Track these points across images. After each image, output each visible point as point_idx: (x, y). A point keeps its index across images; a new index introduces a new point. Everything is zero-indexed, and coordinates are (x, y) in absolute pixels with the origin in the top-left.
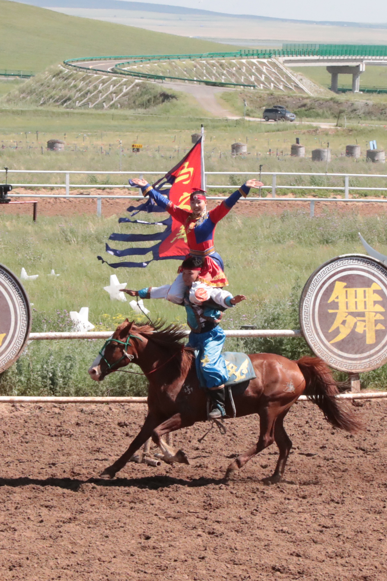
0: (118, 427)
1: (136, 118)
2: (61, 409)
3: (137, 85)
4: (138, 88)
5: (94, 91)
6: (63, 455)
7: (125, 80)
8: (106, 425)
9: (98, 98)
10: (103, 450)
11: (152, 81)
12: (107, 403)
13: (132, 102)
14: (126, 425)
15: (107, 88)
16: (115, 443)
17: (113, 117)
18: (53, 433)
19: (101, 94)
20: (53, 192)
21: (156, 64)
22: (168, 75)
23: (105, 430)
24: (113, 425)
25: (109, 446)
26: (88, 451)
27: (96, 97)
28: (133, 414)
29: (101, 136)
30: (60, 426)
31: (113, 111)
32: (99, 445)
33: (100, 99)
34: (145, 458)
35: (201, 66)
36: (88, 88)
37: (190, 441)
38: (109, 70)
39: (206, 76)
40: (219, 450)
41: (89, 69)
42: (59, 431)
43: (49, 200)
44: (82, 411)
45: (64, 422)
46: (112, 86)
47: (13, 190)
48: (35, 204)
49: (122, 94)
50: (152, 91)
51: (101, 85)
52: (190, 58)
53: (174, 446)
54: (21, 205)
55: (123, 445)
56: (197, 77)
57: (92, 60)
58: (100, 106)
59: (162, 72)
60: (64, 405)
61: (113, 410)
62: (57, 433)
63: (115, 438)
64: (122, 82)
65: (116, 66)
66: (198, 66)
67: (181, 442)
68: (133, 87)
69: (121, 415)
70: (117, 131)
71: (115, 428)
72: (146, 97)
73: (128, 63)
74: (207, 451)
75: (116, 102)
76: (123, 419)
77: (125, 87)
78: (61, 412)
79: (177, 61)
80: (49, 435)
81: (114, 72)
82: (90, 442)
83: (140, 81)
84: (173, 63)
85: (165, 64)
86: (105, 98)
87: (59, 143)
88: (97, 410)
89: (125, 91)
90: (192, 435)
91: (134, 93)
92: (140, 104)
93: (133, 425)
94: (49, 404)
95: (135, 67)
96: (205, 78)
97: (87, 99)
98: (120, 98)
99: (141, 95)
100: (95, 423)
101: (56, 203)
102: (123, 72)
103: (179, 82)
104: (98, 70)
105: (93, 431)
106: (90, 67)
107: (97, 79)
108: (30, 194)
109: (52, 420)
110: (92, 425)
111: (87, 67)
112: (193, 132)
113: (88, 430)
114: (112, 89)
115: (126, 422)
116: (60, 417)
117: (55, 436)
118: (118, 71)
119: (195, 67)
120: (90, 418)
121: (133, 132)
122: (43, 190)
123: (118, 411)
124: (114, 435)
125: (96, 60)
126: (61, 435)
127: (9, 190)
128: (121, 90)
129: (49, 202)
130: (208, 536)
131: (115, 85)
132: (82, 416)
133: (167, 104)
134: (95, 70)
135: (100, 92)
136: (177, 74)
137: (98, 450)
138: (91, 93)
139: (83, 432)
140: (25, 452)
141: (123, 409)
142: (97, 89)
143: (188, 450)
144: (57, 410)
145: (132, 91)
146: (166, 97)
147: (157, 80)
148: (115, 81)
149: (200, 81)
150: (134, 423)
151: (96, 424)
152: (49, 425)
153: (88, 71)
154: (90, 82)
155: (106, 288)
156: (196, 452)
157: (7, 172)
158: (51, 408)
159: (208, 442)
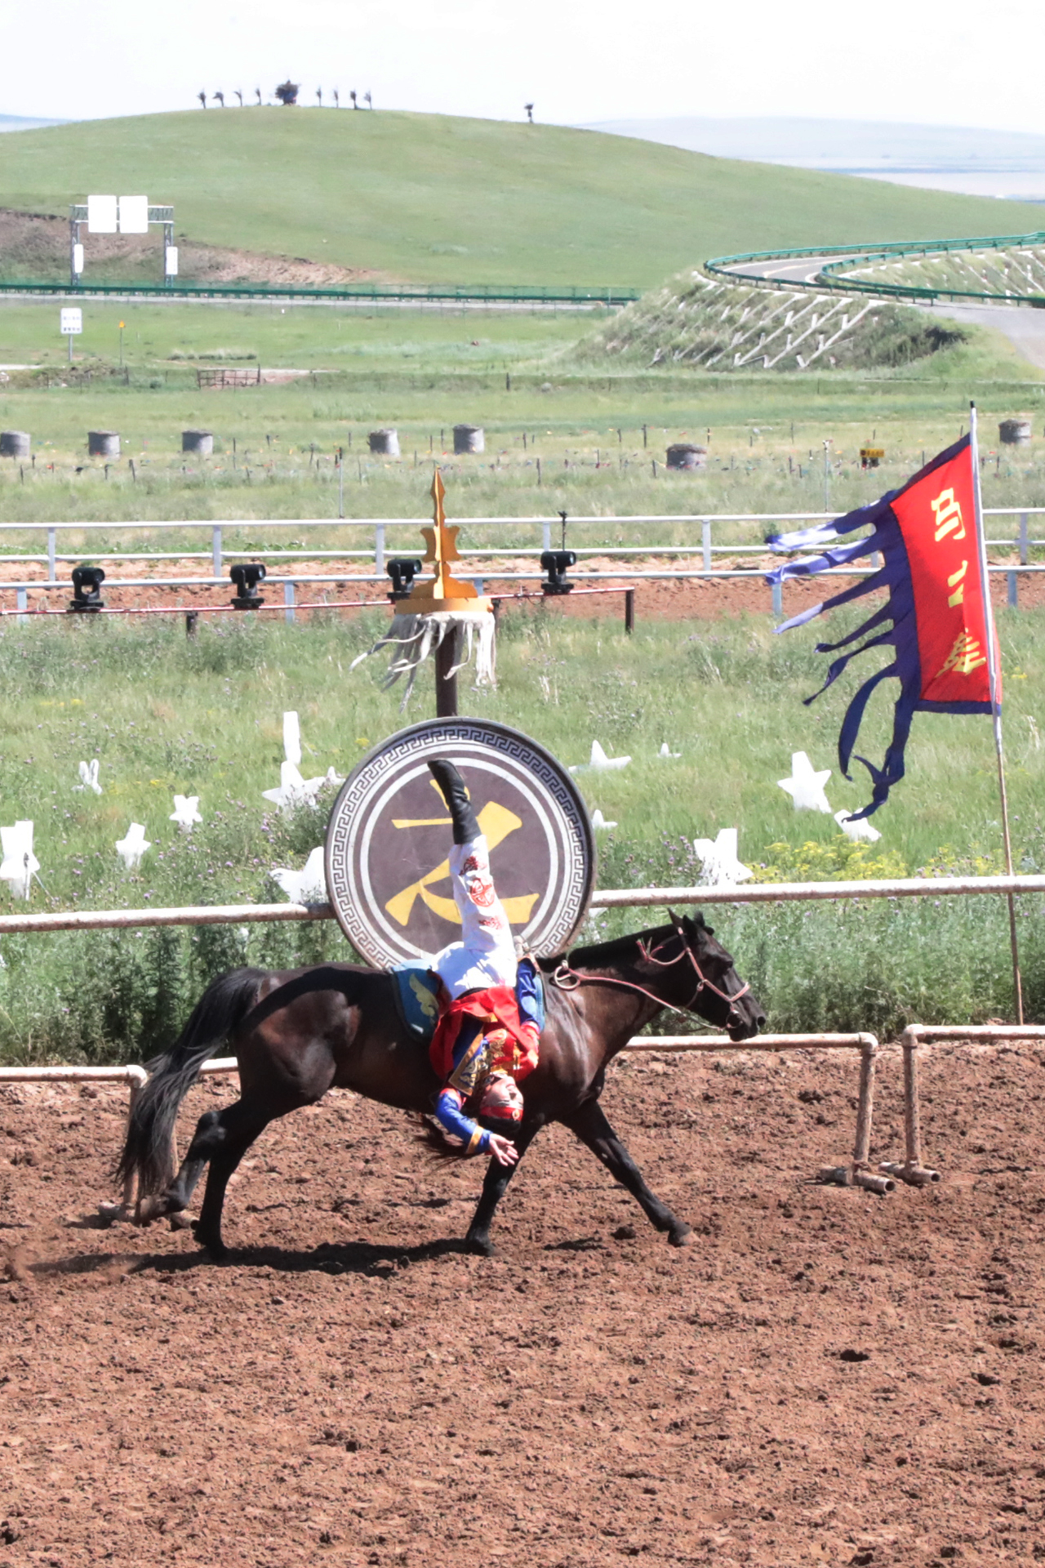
0: (802, 1104)
1: (873, 388)
2: (667, 1063)
3: (874, 312)
4: (876, 318)
5: (775, 328)
6: (672, 1170)
7: (845, 301)
8: (772, 1100)
9: (785, 343)
10: (763, 1155)
11: (907, 302)
12: (778, 1047)
13: (863, 351)
14: (818, 1099)
15: (804, 323)
16: (791, 1140)
17: (821, 387)
18: (652, 1118)
19: (790, 336)
20: (676, 565)
21: (917, 264)
22: (946, 286)
23: (770, 1110)
24: (788, 1100)
25: (776, 1148)
26: (729, 1160)
27: (780, 341)
28: (835, 1072)
29: (792, 433)
30: (666, 1104)
31: (819, 374)
32: (754, 1145)
33: (789, 347)
34: (859, 1173)
35: (1020, 264)
36: (761, 323)
37: (963, 1133)
38: (809, 279)
39: (1032, 286)
40: (1031, 1153)
41: (762, 279)
42: (665, 1115)
43: (664, 583)
44: (717, 1067)
45: (677, 1093)
46: (815, 317)
47: (579, 563)
48: (629, 594)
49: (840, 333)
50: (908, 325)
51: (791, 313)
52: (995, 245)
53: (928, 1144)
54: (601, 598)
55: (810, 1145)
56: (1012, 290)
57: (769, 258)
58: (789, 364)
59: (931, 279)
60: (677, 1055)
61: (789, 1063)
62: (660, 1120)
63: (793, 1128)
64: (837, 308)
65: (825, 269)
66: (1015, 264)
67: (943, 1135)
68: (865, 317)
69: (807, 1075)
70: (829, 420)
71: (792, 1107)
72: (896, 340)
73: (853, 261)
74: (1003, 1154)
75: (824, 353)
76: (811, 1083)
77: (845, 317)
78: (670, 1070)
79: (966, 253)
80: (642, 1123)
81: (821, 283)
82: (734, 1138)
83: (882, 303)
84: (957, 260)
85: (936, 260)
86: (800, 345)
87: (693, 451)
88: (750, 1064)
89: (845, 326)
90: (969, 1119)
91: (867, 331)
92: (879, 356)
93: (834, 1099)
94: (643, 1053)
95: (869, 271)
96: (1030, 291)
97: (757, 349)
98: (834, 343)
99: (883, 335)
100: (747, 1093)
101: (680, 590)
102: (840, 283)
103: (970, 303)
104: (784, 282)
105: (740, 1112)
106: (766, 275)
107: (782, 301)
108: (622, 569)
109: (650, 1090)
110: (739, 1101)
111: (757, 275)
112: (1004, 417)
113: (729, 1112)
114: (815, 323)
115: (819, 1092)
116: (667, 1082)
117: (656, 1125)
118: (831, 282)
119: (1008, 265)
120: (734, 1083)
121: (864, 420)
122: (653, 560)
123: (799, 1066)
124: (790, 1122)
125: (778, 258)
126: (669, 1124)
127: (569, 564)
128: (837, 326)
129: (666, 589)
130: (999, 1350)
131: (822, 315)
132: (718, 1079)
133: (945, 353)
134: (776, 281)
135: (789, 331)
136: (965, 285)
137: (752, 1158)
138: (768, 335)
139: (718, 1116)
140: (585, 1163)
141: (812, 1060)
142: (782, 324)
143: (960, 1153)
144: (659, 1067)
145: (863, 327)
146: (940, 337)
147: (918, 300)
148: (825, 304)
149: (1019, 299)
150: (837, 1093)
151: (751, 1098)
152: (643, 1101)
153: (761, 283)
154: (765, 308)
155: (785, 784)
156: (980, 1157)
157: (564, 523)
158: (647, 1063)
159: (1006, 1134)
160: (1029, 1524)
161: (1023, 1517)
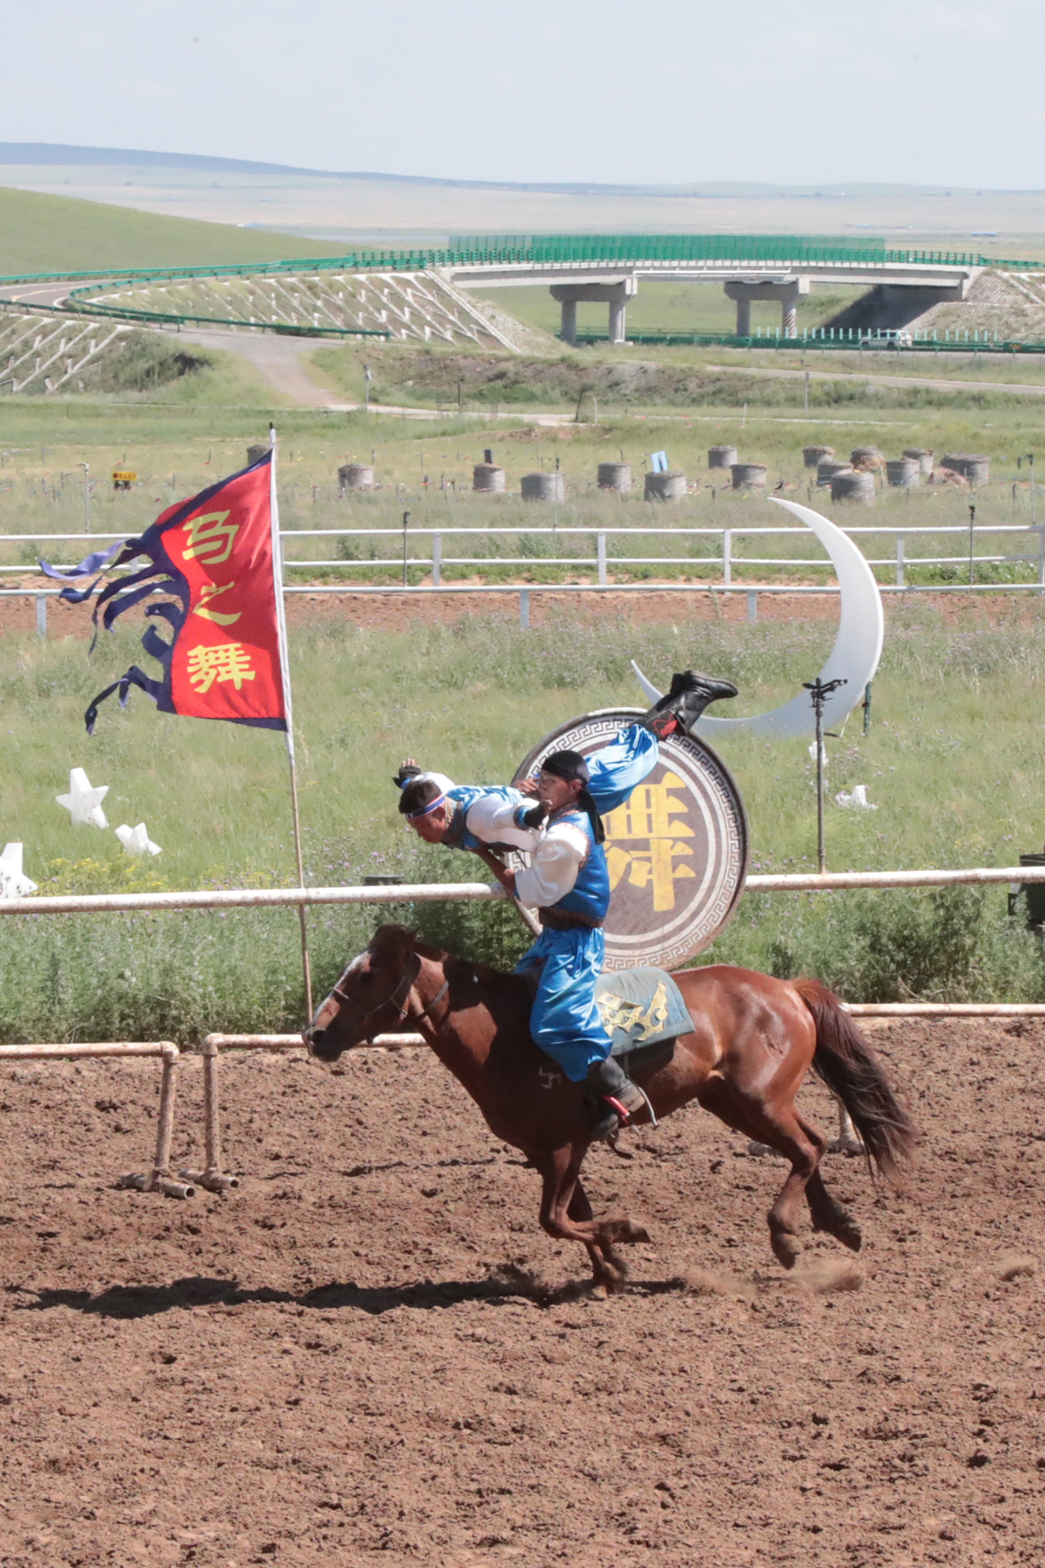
0: (99, 1113)
1: (122, 413)
3: (121, 337)
4: (124, 344)
5: (24, 352)
7: (93, 325)
8: (70, 1109)
9: (34, 366)
10: (63, 1164)
11: (155, 328)
12: (71, 1057)
13: (111, 375)
14: (115, 1108)
15: (53, 347)
16: (91, 1148)
17: (69, 411)
19: (38, 360)
21: (163, 290)
22: (191, 313)
23: (67, 1119)
24: (84, 1109)
25: (77, 1156)
26: (30, 1167)
27: (28, 366)
28: (129, 1081)
29: (42, 456)
31: (68, 397)
32: (54, 1154)
33: (38, 371)
34: (160, 1179)
35: (265, 292)
36: (10, 347)
37: (259, 1141)
38: (56, 304)
39: (277, 314)
40: (326, 1159)
41: (10, 303)
44: (13, 1077)
46: (63, 341)
49: (88, 357)
50: (155, 350)
51: (39, 338)
52: (239, 273)
53: (225, 1151)
55: (110, 1153)
56: (256, 317)
57: (17, 282)
58: (38, 387)
59: (178, 306)
61: (85, 1073)
63: (91, 1136)
64: (86, 332)
65: (72, 294)
66: (259, 291)
67: (240, 1142)
68: (112, 342)
69: (103, 1084)
70: (78, 443)
71: (89, 1115)
72: (142, 365)
73: (100, 287)
74: (300, 1160)
75: (72, 377)
76: (106, 1093)
77: (93, 342)
79: (211, 281)
81: (68, 308)
82: (33, 1146)
83: (128, 328)
84: (202, 286)
85: (183, 287)
86: (48, 369)
88: (46, 1074)
89: (93, 351)
90: (265, 1127)
91: (115, 355)
92: (127, 381)
93: (130, 1107)
95: (116, 296)
96: (274, 318)
97: (7, 371)
98: (82, 367)
99: (131, 360)
100: (44, 1103)
102: (87, 308)
103: (215, 328)
104: (32, 306)
105: (40, 1121)
106: (14, 299)
107: (30, 325)
110: (36, 1109)
111: (6, 299)
112: (252, 442)
113: (28, 1121)
114: (63, 347)
115: (115, 1101)
118: (78, 306)
119: (252, 293)
120: (31, 1093)
121: (114, 444)
123: (94, 1075)
124: (88, 1130)
125: (25, 282)
128: (85, 350)
130: (306, 1352)
131: (70, 339)
132: (14, 1088)
133: (190, 378)
134: (24, 305)
135: (37, 354)
136: (209, 312)
137: (53, 1165)
138: (17, 358)
139: (17, 1125)
141: (107, 1070)
142: (31, 348)
143: (257, 1160)
145: (110, 351)
146: (187, 363)
147: (166, 326)
148: (72, 329)
149: (264, 326)
150: (133, 1102)
151: (47, 1107)
153: (9, 307)
154: (13, 332)
155: (62, 799)
156: (275, 1164)
159: (302, 1142)
160: (346, 1520)
161: (339, 1512)
